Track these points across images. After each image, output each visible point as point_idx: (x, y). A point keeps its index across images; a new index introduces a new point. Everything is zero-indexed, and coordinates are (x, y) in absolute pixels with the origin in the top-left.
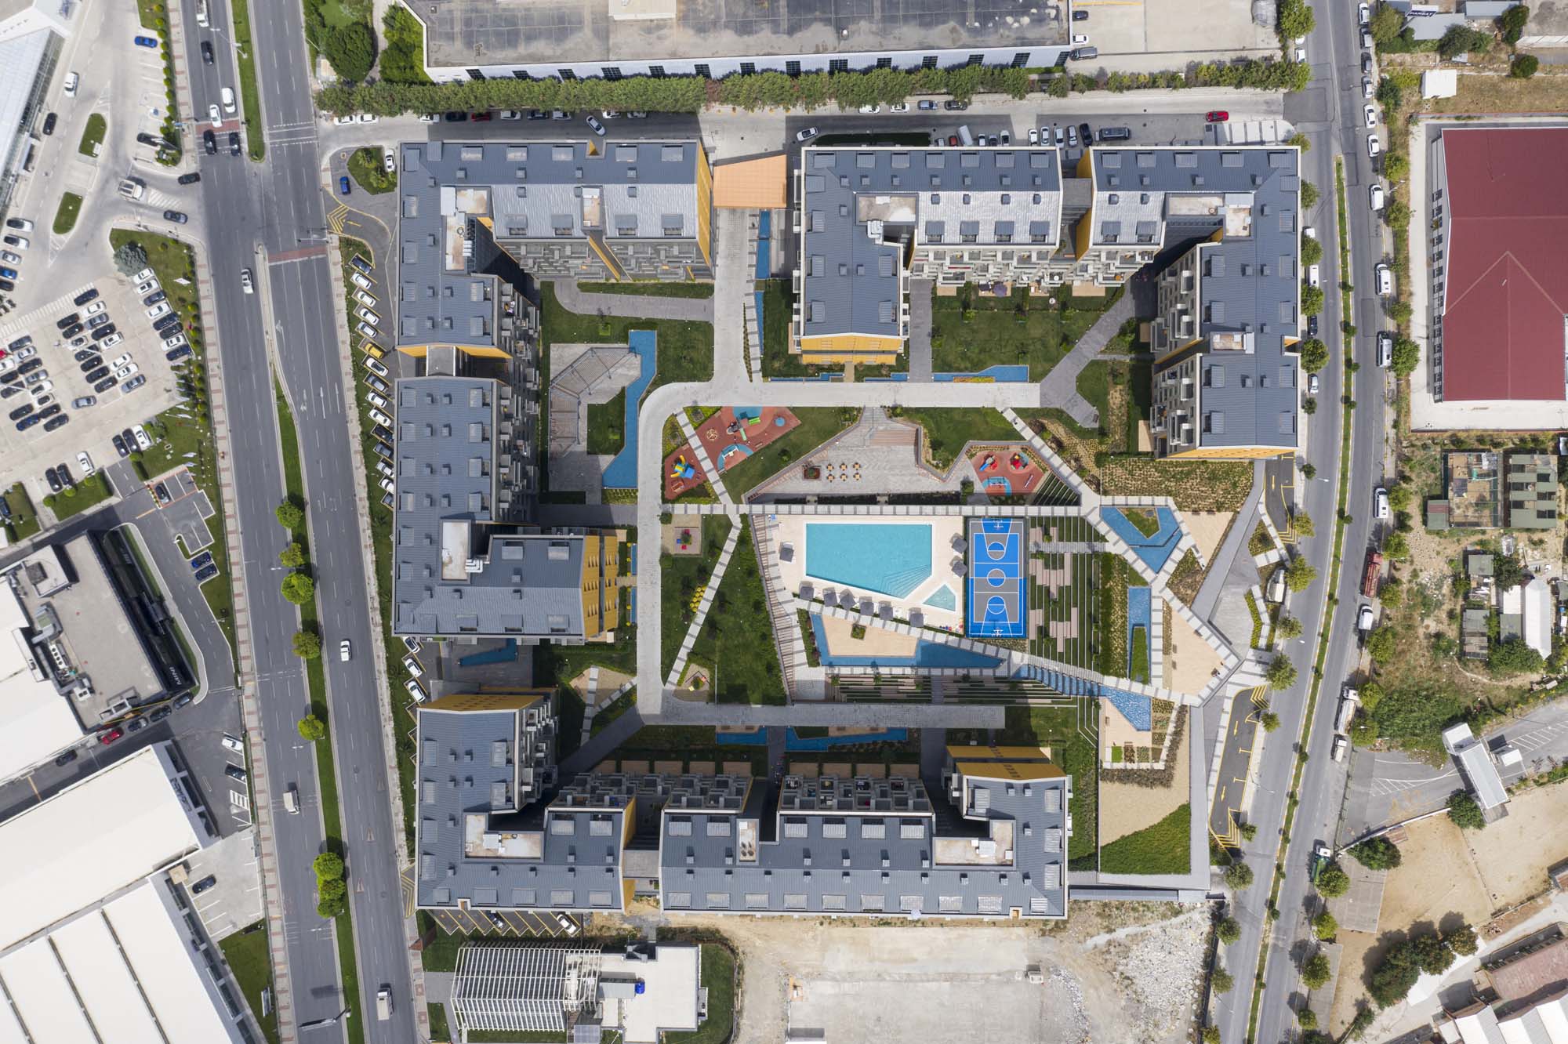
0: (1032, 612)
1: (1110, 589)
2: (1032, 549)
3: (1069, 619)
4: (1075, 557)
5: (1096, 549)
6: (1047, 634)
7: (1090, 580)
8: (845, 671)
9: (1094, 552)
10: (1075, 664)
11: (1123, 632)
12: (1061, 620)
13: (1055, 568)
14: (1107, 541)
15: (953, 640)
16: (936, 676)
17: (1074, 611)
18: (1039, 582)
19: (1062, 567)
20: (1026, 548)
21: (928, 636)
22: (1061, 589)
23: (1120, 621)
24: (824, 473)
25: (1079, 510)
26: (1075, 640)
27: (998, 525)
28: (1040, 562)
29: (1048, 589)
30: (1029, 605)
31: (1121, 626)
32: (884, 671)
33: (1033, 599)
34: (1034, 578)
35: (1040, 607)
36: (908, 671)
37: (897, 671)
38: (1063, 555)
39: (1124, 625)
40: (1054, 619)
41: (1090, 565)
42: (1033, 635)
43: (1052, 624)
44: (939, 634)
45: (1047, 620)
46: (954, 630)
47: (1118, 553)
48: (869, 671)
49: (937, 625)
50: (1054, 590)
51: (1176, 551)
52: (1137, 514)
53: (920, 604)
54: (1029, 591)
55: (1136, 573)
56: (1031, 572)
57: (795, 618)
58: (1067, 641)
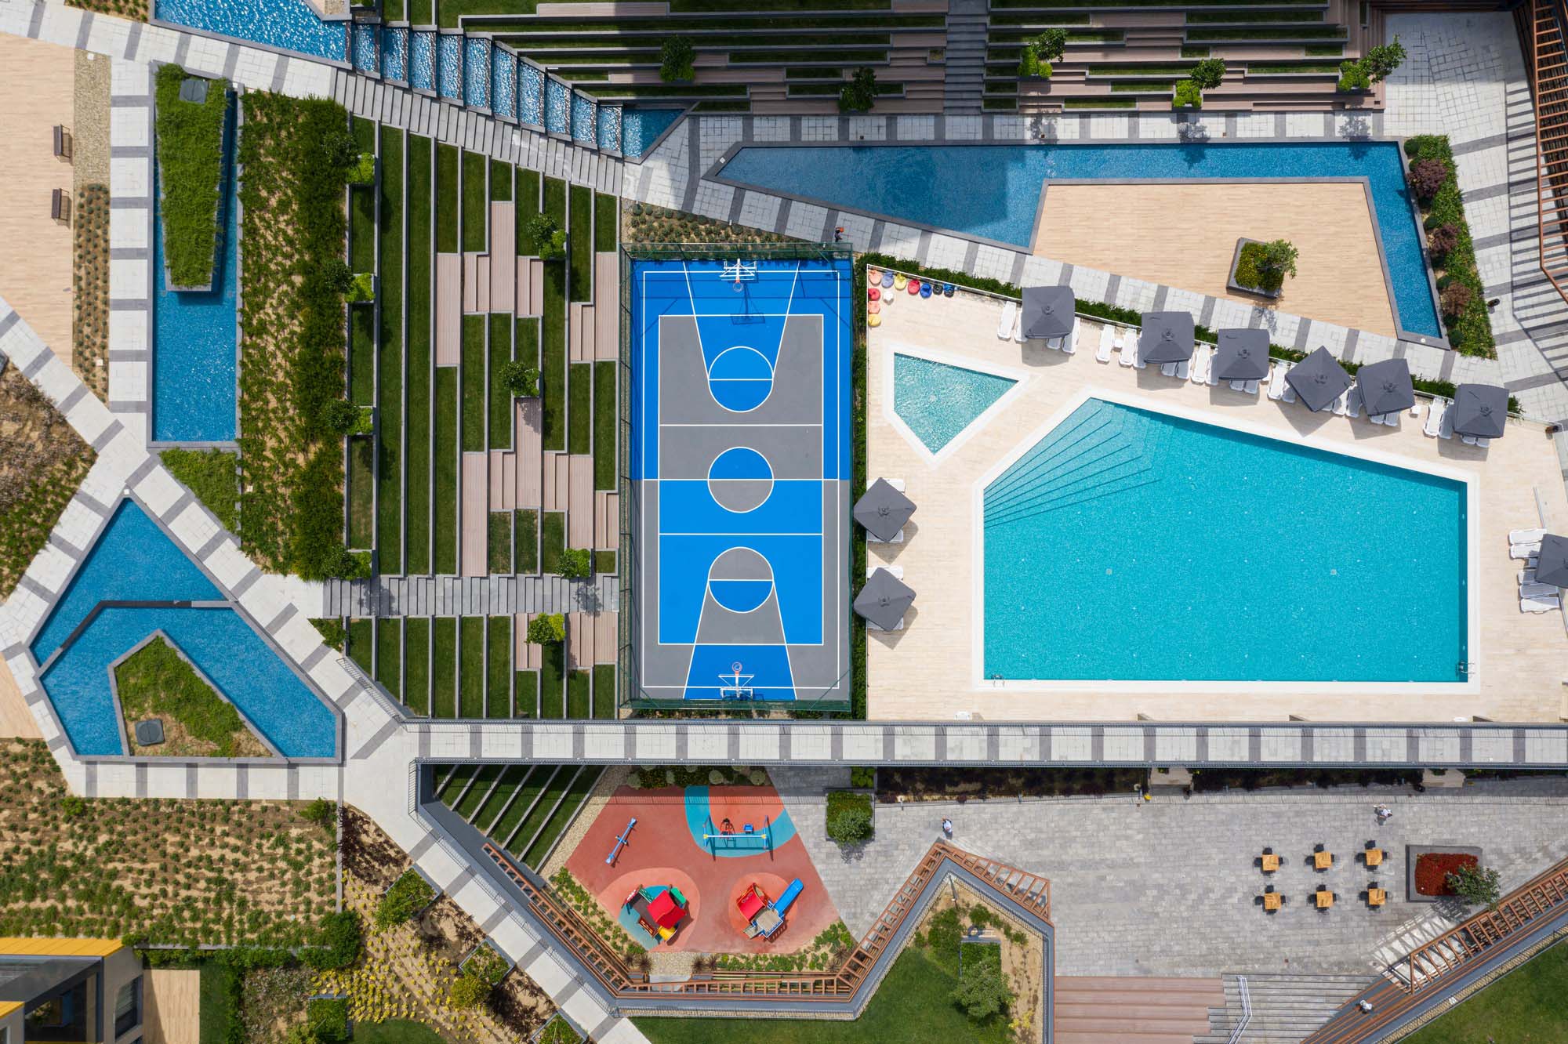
0: (610, 351)
1: (310, 434)
2: (608, 588)
3: (468, 324)
4: (446, 560)
5: (359, 592)
6: (554, 267)
7: (385, 472)
8: (1307, 125)
9: (370, 580)
10: (445, 153)
11: (258, 272)
12: (499, 321)
13: (523, 517)
14: (318, 624)
15: (904, 246)
16: (962, 111)
17: (448, 352)
18: (584, 465)
19: (494, 522)
20: (631, 594)
21: (993, 262)
22: (501, 437)
23: (269, 312)
24: (1392, 875)
25: (425, 744)
26: (445, 244)
27: (736, 683)
28: (580, 539)
29: (549, 437)
30: (620, 380)
31: (267, 292)
32: (1161, 129)
33: (605, 402)
34: (602, 479)
35: (579, 370)
36: (1067, 129)
37: (1110, 128)
38: (492, 565)
39: (255, 301)
40: (525, 327)
41: (386, 530)
42: (607, 268)
43: (533, 307)
44: (955, 266)
45: (554, 321)
46: (901, 282)
47: (274, 579)
48: (1214, 128)
49: (962, 302)
50: (529, 437)
51: (56, 584)
52: (200, 732)
53: (1030, 378)
54: (621, 434)
55: (208, 502)
56: (612, 504)
57: (1501, 321)
58: (476, 240)
